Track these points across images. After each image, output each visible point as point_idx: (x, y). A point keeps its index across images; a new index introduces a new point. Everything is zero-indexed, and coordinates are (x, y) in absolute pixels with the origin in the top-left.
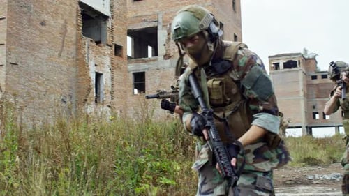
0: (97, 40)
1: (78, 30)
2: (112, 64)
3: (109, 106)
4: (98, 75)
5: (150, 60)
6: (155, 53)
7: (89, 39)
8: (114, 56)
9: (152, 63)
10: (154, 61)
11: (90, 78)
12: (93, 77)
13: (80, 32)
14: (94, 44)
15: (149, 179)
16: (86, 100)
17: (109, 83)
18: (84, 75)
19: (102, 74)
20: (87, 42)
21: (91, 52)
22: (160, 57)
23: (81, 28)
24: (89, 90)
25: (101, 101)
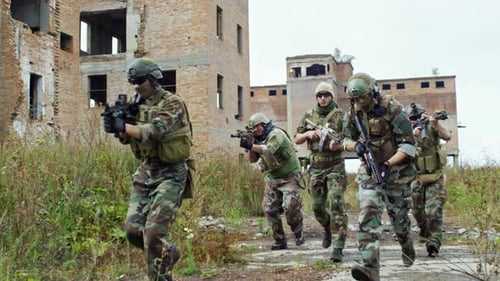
0: (34, 25)
1: (5, 9)
2: (56, 61)
3: (50, 124)
4: (34, 79)
5: (115, 58)
6: (123, 48)
7: (22, 24)
8: (60, 51)
9: (117, 62)
10: (120, 59)
11: (22, 82)
12: (27, 80)
13: (8, 13)
14: (29, 31)
15: (95, 231)
16: (15, 115)
17: (52, 89)
18: (12, 77)
19: (40, 77)
20: (19, 28)
21: (23, 42)
22: (129, 55)
23: (9, 7)
24: (20, 100)
25: (39, 116)
